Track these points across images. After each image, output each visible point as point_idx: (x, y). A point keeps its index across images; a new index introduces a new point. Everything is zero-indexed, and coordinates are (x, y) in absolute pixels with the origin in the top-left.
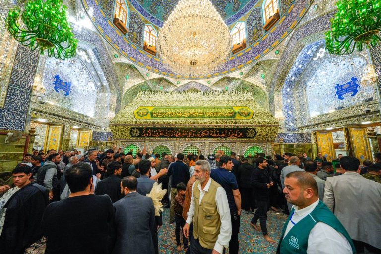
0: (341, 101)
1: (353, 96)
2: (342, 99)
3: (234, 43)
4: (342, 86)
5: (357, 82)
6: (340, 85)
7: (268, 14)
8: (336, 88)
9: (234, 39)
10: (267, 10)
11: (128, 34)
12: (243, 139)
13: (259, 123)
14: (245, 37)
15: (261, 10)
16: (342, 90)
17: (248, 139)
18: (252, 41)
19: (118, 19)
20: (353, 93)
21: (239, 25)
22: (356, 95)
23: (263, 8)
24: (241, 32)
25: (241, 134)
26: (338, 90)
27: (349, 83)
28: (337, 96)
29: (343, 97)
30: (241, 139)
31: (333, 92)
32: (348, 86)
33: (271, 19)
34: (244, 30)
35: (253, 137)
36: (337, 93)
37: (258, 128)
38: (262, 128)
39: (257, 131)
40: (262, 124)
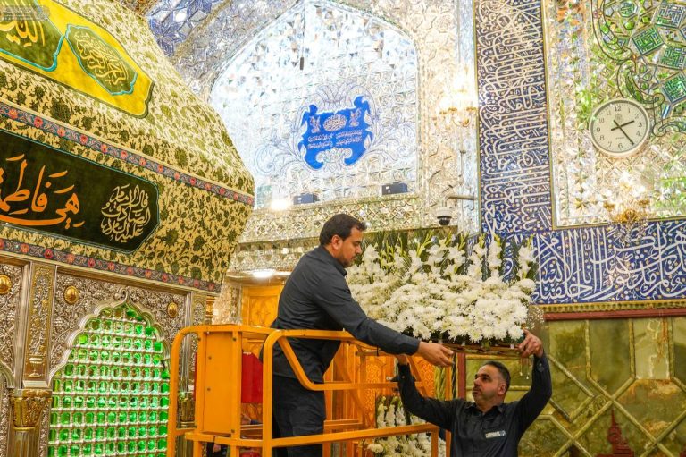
0: (312, 173)
1: (348, 162)
2: (317, 166)
4: (325, 117)
5: (367, 118)
6: (318, 113)
8: (307, 117)
12: (77, 249)
13: (181, 157)
16: (323, 132)
17: (104, 252)
20: (349, 153)
22: (359, 163)
25: (73, 205)
26: (310, 127)
27: (347, 113)
28: (304, 152)
29: (320, 158)
30: (62, 243)
31: (295, 131)
32: (341, 122)
35: (132, 245)
36: (306, 143)
37: (171, 191)
38: (189, 198)
39: (161, 208)
40: (191, 168)
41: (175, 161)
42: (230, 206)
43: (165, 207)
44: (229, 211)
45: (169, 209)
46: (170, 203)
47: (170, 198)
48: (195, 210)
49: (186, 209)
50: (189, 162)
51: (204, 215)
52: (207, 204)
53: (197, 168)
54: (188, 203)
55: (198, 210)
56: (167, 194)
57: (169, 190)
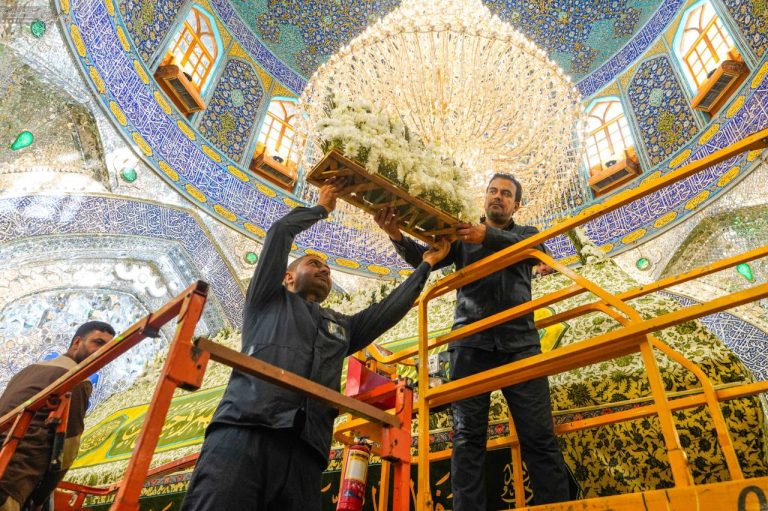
3: (594, 162)
7: (697, 68)
9: (592, 151)
10: (693, 58)
11: (199, 116)
13: (579, 393)
14: (630, 142)
15: (672, 61)
18: (662, 149)
19: (175, 69)
21: (602, 108)
23: (680, 55)
24: (613, 128)
33: (715, 77)
34: (624, 121)
37: (577, 440)
38: (609, 438)
39: (572, 466)
40: (599, 399)
41: (570, 403)
42: (697, 416)
43: (577, 463)
44: (698, 425)
45: (585, 463)
46: (583, 455)
47: (580, 449)
48: (629, 450)
49: (612, 453)
50: (593, 394)
51: (650, 449)
52: (647, 432)
53: (609, 394)
54: (612, 445)
55: (635, 447)
56: (573, 446)
57: (573, 440)
